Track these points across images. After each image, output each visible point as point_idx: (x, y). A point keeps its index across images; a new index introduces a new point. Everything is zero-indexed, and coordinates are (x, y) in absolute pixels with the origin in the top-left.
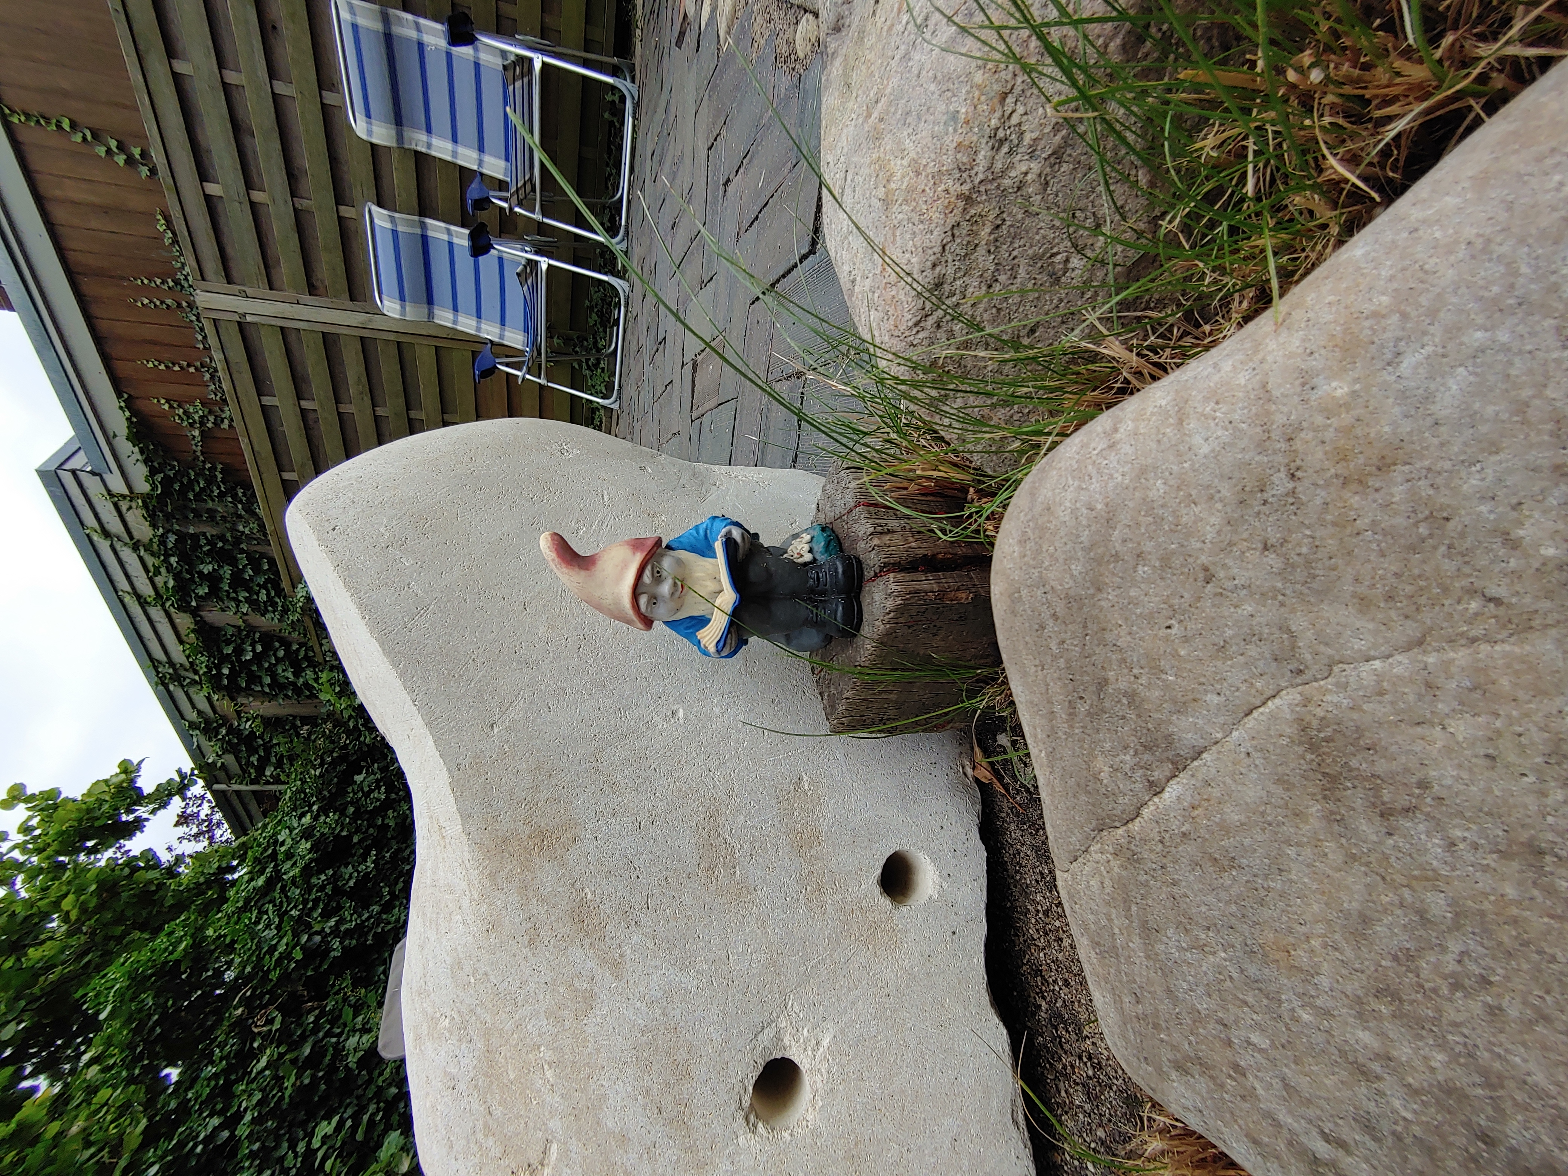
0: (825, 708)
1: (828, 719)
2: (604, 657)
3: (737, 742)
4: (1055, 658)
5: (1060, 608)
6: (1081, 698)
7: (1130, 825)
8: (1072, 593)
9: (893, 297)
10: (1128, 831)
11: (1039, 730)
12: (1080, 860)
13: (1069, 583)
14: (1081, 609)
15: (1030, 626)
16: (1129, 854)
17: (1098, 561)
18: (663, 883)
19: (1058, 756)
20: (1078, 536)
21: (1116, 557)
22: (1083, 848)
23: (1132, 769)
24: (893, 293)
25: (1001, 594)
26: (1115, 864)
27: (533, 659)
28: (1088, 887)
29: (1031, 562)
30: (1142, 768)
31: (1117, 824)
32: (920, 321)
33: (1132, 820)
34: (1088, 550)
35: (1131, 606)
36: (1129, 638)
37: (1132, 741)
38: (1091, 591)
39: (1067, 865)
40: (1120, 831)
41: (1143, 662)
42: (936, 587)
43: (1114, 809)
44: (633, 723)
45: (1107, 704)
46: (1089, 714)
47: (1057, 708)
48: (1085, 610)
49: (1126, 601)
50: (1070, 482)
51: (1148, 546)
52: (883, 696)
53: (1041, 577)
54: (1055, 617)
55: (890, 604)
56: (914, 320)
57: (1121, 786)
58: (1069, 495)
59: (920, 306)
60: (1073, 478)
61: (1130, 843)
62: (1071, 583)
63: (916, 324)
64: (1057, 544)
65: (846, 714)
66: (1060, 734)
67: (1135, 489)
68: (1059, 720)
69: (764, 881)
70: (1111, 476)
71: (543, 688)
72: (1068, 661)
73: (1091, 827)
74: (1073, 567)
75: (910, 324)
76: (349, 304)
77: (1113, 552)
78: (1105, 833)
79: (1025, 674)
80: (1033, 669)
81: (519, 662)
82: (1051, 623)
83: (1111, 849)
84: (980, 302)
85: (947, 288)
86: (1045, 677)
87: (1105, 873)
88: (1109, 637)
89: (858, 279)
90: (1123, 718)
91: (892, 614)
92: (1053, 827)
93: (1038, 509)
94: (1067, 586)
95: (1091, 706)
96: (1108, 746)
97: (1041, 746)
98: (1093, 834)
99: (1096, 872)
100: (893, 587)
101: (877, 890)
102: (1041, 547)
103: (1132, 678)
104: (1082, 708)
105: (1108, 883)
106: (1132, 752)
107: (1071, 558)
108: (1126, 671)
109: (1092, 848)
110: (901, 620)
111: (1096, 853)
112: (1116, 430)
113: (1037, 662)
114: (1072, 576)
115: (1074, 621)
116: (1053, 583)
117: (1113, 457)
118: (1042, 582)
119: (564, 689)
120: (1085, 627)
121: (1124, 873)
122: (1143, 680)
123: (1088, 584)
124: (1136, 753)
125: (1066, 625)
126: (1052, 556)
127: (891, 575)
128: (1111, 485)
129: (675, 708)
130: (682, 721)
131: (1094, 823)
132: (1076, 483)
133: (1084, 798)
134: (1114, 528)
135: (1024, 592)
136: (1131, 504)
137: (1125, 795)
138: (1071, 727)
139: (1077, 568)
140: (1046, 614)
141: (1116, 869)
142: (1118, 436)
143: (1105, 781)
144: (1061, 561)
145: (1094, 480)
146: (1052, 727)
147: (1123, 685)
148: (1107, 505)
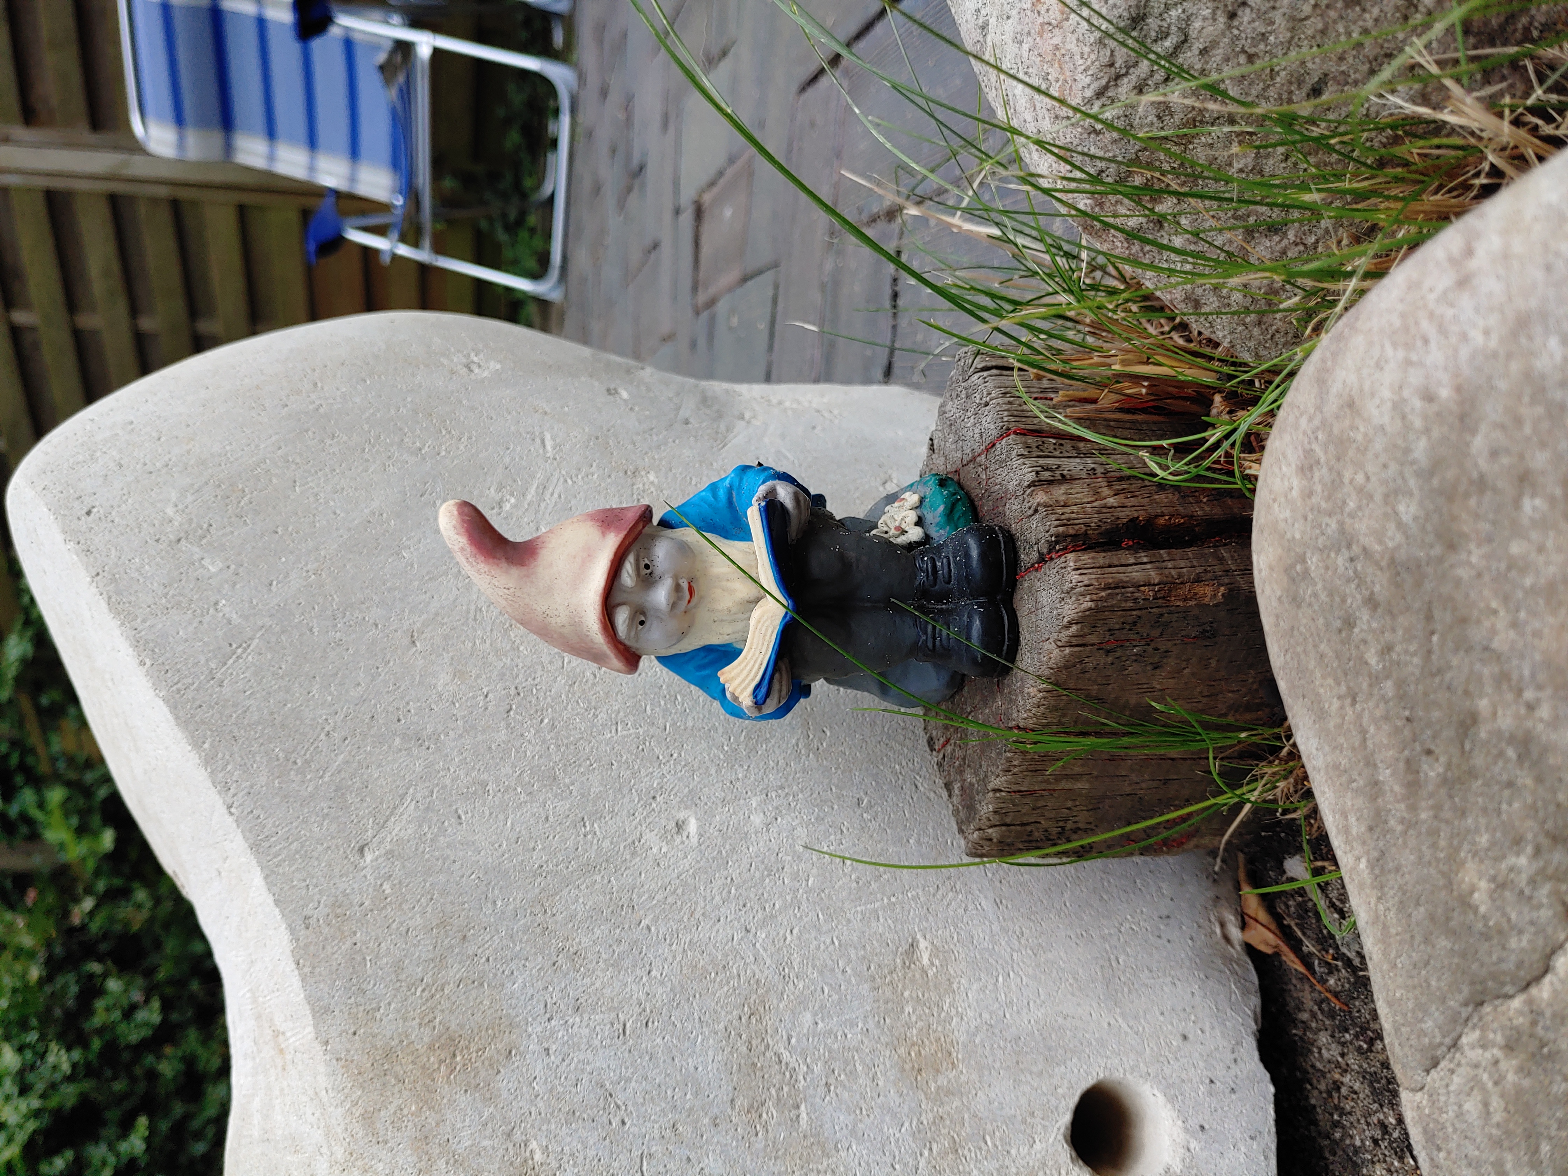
0: (956, 812)
1: (961, 831)
2: (553, 727)
3: (795, 877)
4: (1376, 680)
5: (1380, 584)
6: (1429, 752)
7: (1534, 991)
8: (1402, 555)
9: (1057, 48)
10: (1530, 1002)
11: (1352, 820)
12: (1443, 1064)
13: (1394, 538)
14: (1418, 584)
15: (1327, 625)
16: (1533, 1046)
17: (1449, 494)
18: (668, 1133)
19: (1391, 865)
20: (1407, 451)
21: (1481, 484)
22: (1448, 1041)
23: (1532, 882)
24: (1056, 40)
25: (1271, 568)
26: (1509, 1067)
27: (430, 729)
28: (1460, 1115)
29: (1324, 505)
30: (1550, 878)
31: (1509, 989)
32: (1106, 88)
33: (1537, 979)
34: (1427, 474)
35: (1513, 574)
36: (1512, 634)
37: (1530, 829)
38: (1437, 551)
39: (1419, 1076)
40: (1517, 1003)
41: (1542, 677)
42: (1155, 576)
43: (1501, 960)
44: (606, 844)
45: (1479, 760)
46: (1444, 781)
47: (1385, 774)
48: (1428, 586)
49: (1503, 566)
50: (1389, 351)
51: (1540, 459)
52: (1065, 785)
53: (1342, 531)
54: (1372, 602)
55: (1070, 609)
56: (1096, 85)
57: (1513, 916)
58: (1389, 376)
59: (1106, 60)
60: (1395, 345)
61: (1534, 1023)
62: (1399, 538)
63: (1100, 94)
64: (1371, 468)
65: (995, 819)
66: (1392, 823)
67: (1509, 356)
68: (1389, 797)
69: (853, 1132)
70: (1464, 337)
71: (448, 781)
72: (1400, 684)
73: (1460, 998)
74: (1401, 508)
75: (1088, 93)
76: (88, 136)
77: (1475, 475)
78: (1487, 1009)
79: (1321, 715)
80: (1336, 704)
81: (405, 737)
82: (1364, 615)
83: (1499, 1038)
84: (1215, 44)
85: (1153, 23)
86: (1359, 716)
87: (1490, 1085)
88: (1477, 634)
89: (992, 21)
90: (1510, 784)
91: (1074, 628)
92: (1390, 1004)
93: (1332, 405)
94: (1390, 544)
95: (1449, 766)
96: (1484, 840)
97: (1359, 849)
98: (1465, 1012)
99: (1475, 1084)
100: (1075, 577)
101: (1065, 1153)
102: (1339, 474)
103: (1523, 711)
104: (1432, 771)
105: (1496, 1103)
106: (1529, 850)
107: (1396, 492)
108: (1509, 697)
109: (1464, 1040)
110: (1093, 639)
111: (1473, 1048)
112: (1469, 252)
113: (1343, 689)
114: (1400, 525)
115: (1408, 609)
116: (1366, 541)
117: (1466, 302)
118: (1346, 539)
119: (483, 784)
120: (1429, 618)
121: (1526, 1083)
122: (1544, 712)
123: (1430, 538)
124: (1538, 851)
125: (1393, 617)
126: (1360, 490)
127: (1071, 556)
128: (1464, 353)
129: (681, 815)
130: (694, 840)
131: (1466, 990)
132: (1401, 354)
133: (1443, 943)
134: (1474, 431)
135: (1313, 562)
136: (1502, 385)
137: (1521, 932)
138: (1413, 808)
139: (1408, 510)
140: (1355, 598)
141: (1511, 1077)
142: (1473, 264)
143: (1483, 909)
144: (1378, 497)
145: (1433, 345)
146: (1378, 813)
147: (1506, 722)
148: (1458, 389)
